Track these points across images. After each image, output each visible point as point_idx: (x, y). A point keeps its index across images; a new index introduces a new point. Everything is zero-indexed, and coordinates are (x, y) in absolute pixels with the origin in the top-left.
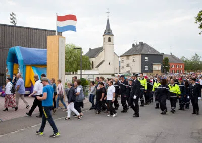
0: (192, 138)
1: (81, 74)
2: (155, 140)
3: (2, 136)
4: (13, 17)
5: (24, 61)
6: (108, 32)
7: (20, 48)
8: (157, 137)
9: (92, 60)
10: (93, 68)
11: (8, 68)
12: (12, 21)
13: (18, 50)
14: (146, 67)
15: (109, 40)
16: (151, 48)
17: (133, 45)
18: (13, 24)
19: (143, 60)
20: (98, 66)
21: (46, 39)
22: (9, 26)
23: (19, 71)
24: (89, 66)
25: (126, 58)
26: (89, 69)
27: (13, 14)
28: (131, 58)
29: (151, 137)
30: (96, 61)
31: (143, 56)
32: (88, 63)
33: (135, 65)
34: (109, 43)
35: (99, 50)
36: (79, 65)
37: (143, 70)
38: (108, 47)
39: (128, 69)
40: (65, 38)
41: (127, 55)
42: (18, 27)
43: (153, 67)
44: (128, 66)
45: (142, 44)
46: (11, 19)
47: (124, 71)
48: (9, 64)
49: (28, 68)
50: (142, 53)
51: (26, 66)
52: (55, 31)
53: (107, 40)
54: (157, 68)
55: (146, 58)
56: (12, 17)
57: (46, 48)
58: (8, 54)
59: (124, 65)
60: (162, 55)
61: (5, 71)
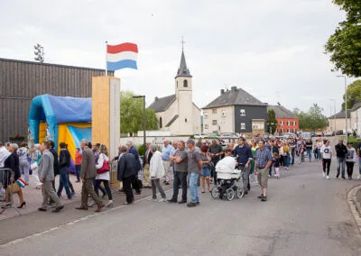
0: (330, 238)
1: (145, 137)
2: (274, 244)
4: (39, 51)
5: (55, 118)
6: (184, 72)
7: (50, 98)
8: (275, 239)
9: (159, 115)
10: (161, 127)
12: (37, 57)
13: (45, 100)
14: (243, 124)
15: (186, 84)
16: (249, 95)
17: (222, 91)
18: (38, 62)
19: (237, 114)
20: (169, 125)
21: (90, 83)
22: (32, 63)
23: (48, 134)
24: (154, 124)
25: (211, 111)
26: (156, 129)
27: (39, 46)
28: (219, 110)
29: (266, 238)
30: (165, 116)
31: (238, 107)
32: (153, 120)
33: (225, 123)
34: (185, 88)
35: (171, 100)
36: (139, 123)
37: (238, 129)
38: (183, 96)
39: (215, 128)
40: (119, 79)
41: (213, 106)
42: (49, 65)
43: (253, 124)
44: (215, 122)
45: (234, 89)
46: (36, 54)
47: (210, 131)
48: (32, 122)
49: (62, 129)
50: (236, 103)
51: (58, 124)
52: (103, 71)
53: (181, 84)
54: (259, 126)
55: (243, 111)
56: (37, 51)
57: (90, 95)
58: (31, 107)
59: (208, 122)
60: (265, 106)
61: (27, 133)
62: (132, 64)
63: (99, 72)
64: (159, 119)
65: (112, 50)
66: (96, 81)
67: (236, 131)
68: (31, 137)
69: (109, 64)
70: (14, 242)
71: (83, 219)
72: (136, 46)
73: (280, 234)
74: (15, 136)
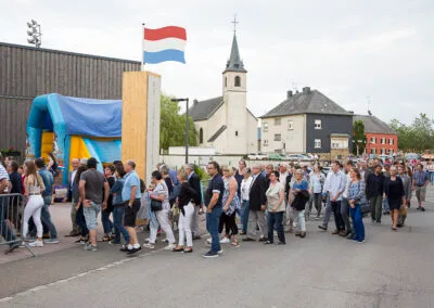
2: (379, 303)
3: (44, 287)
4: (35, 31)
5: (66, 126)
6: (235, 65)
7: (58, 98)
8: (379, 296)
9: (199, 125)
10: (201, 142)
11: (31, 141)
12: (31, 38)
14: (318, 141)
15: (238, 82)
16: (328, 100)
17: (290, 93)
18: (34, 46)
19: (310, 127)
20: (213, 139)
22: (27, 48)
23: (56, 147)
24: (193, 138)
25: (272, 121)
27: (34, 23)
28: (284, 121)
29: (368, 294)
31: (311, 116)
33: (294, 134)
34: (237, 88)
35: (214, 105)
37: (310, 148)
38: (233, 98)
39: (278, 145)
40: (160, 76)
41: (276, 115)
42: (50, 51)
43: (333, 141)
44: (278, 137)
45: (307, 91)
46: (30, 34)
47: (270, 149)
48: (32, 131)
49: (75, 142)
50: (311, 109)
51: (71, 135)
53: (231, 82)
54: (341, 143)
55: (318, 122)
56: (31, 30)
58: (32, 107)
59: (268, 136)
60: (350, 116)
61: (24, 146)
62: (178, 56)
64: (198, 130)
66: (129, 78)
67: (308, 151)
72: (184, 30)
73: (385, 290)
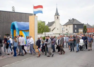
1: (45, 34)
4: (13, 8)
5: (18, 28)
6: (57, 14)
7: (16, 22)
8: (86, 66)
9: (49, 27)
10: (50, 31)
11: (11, 32)
12: (13, 10)
14: (76, 30)
15: (58, 18)
16: (78, 21)
17: (69, 20)
18: (13, 11)
19: (74, 27)
20: (53, 30)
21: (29, 18)
22: (11, 12)
23: (16, 33)
24: (48, 30)
25: (65, 26)
26: (48, 32)
27: (13, 7)
28: (68, 26)
30: (51, 28)
31: (74, 25)
32: (48, 29)
33: (70, 29)
34: (58, 19)
35: (53, 23)
36: (43, 30)
37: (74, 32)
38: (57, 21)
40: (37, 17)
41: (66, 25)
43: (79, 30)
44: (67, 30)
45: (73, 19)
46: (13, 9)
47: (65, 32)
48: (11, 30)
49: (20, 32)
51: (19, 30)
52: (32, 14)
53: (56, 18)
54: (81, 31)
55: (76, 26)
57: (28, 22)
58: (11, 25)
59: (65, 29)
60: (83, 24)
61: (10, 33)
62: (41, 12)
63: (31, 14)
64: (49, 29)
65: (35, 7)
66: (30, 17)
67: (73, 33)
68: (11, 34)
69: (34, 12)
70: (6, 65)
71: (27, 59)
72: (42, 6)
73: (88, 65)
74: (7, 34)
